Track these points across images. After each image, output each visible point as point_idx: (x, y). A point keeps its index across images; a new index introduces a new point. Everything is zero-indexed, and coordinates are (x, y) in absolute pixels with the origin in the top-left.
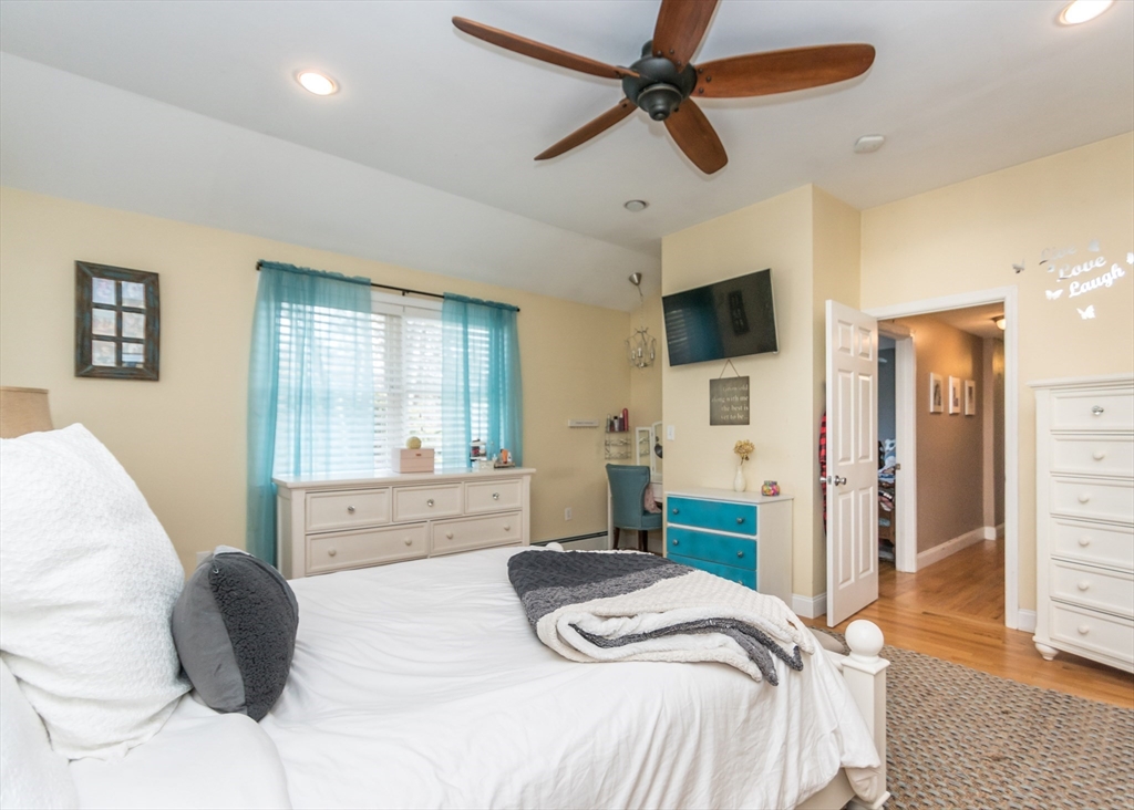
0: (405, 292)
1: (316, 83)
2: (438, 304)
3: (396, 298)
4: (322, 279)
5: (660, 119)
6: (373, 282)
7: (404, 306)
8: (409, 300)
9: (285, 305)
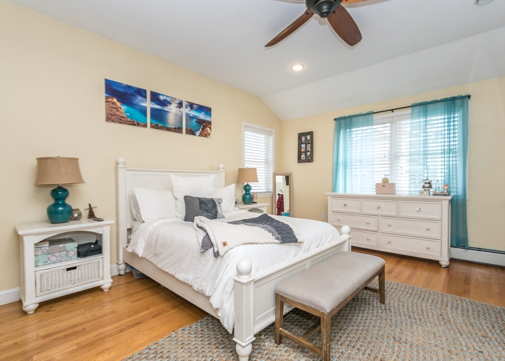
0: (392, 110)
1: (298, 68)
2: (409, 111)
3: (390, 114)
4: (354, 118)
5: (325, 17)
6: (374, 112)
7: (392, 117)
8: (396, 113)
9: (348, 130)
